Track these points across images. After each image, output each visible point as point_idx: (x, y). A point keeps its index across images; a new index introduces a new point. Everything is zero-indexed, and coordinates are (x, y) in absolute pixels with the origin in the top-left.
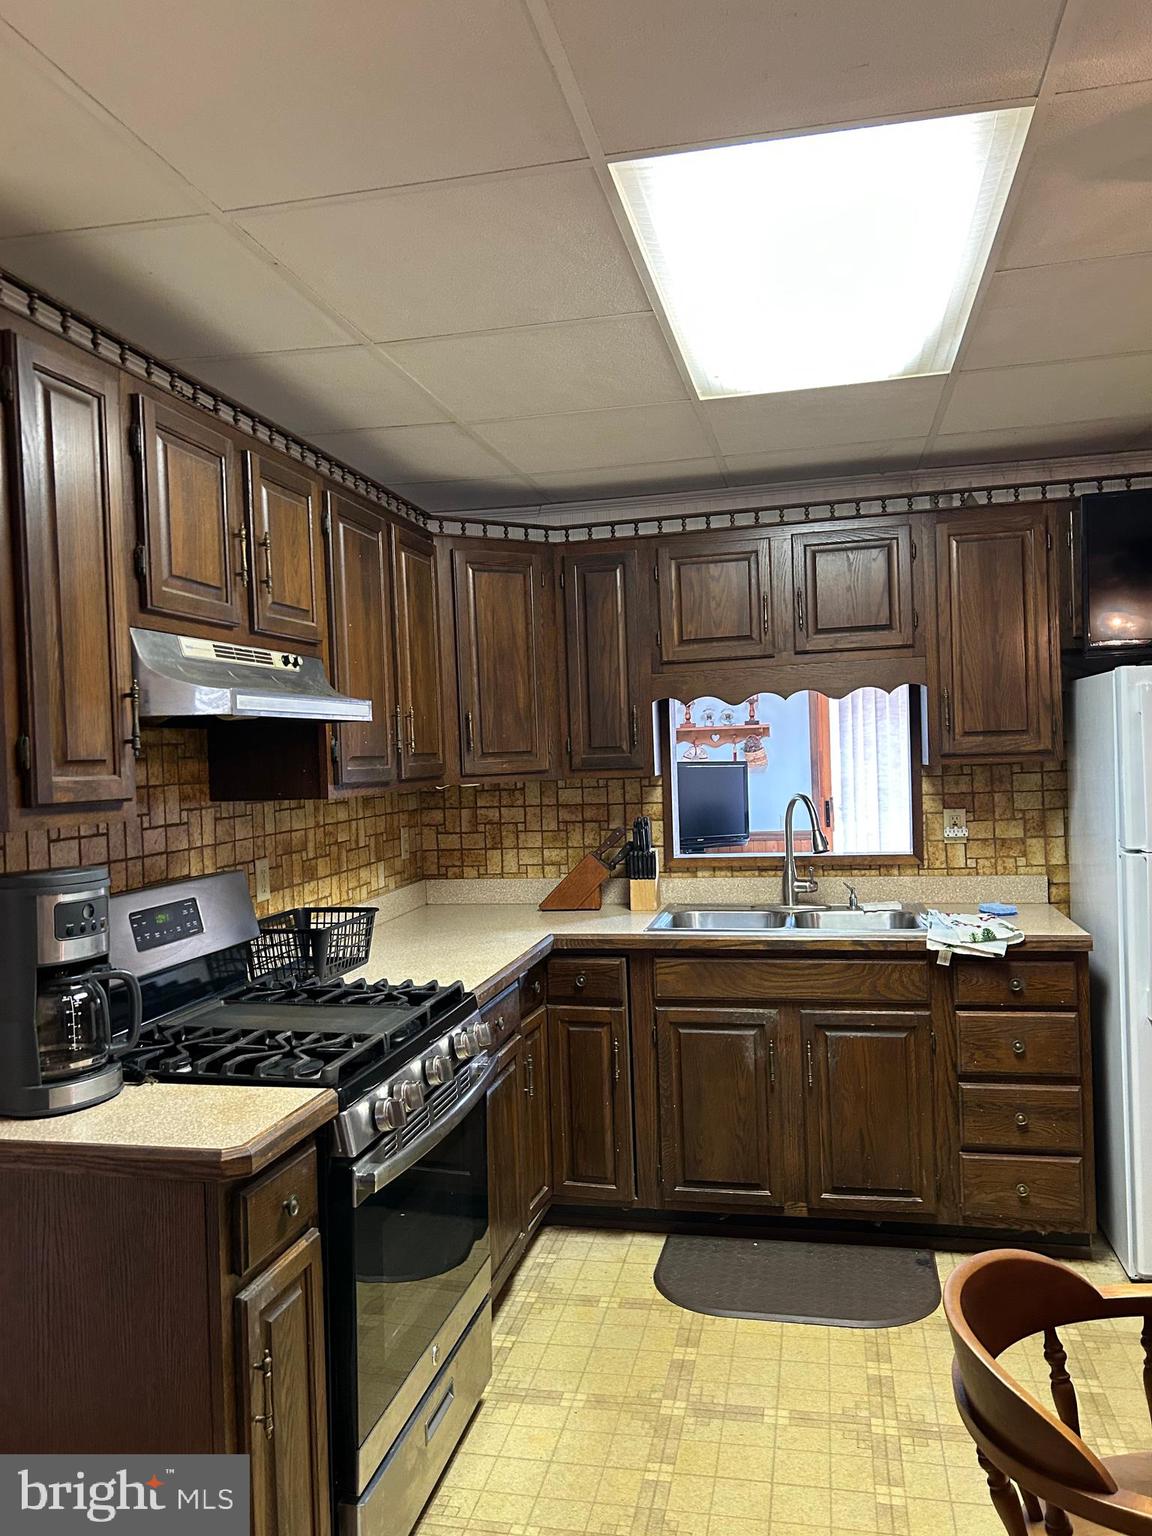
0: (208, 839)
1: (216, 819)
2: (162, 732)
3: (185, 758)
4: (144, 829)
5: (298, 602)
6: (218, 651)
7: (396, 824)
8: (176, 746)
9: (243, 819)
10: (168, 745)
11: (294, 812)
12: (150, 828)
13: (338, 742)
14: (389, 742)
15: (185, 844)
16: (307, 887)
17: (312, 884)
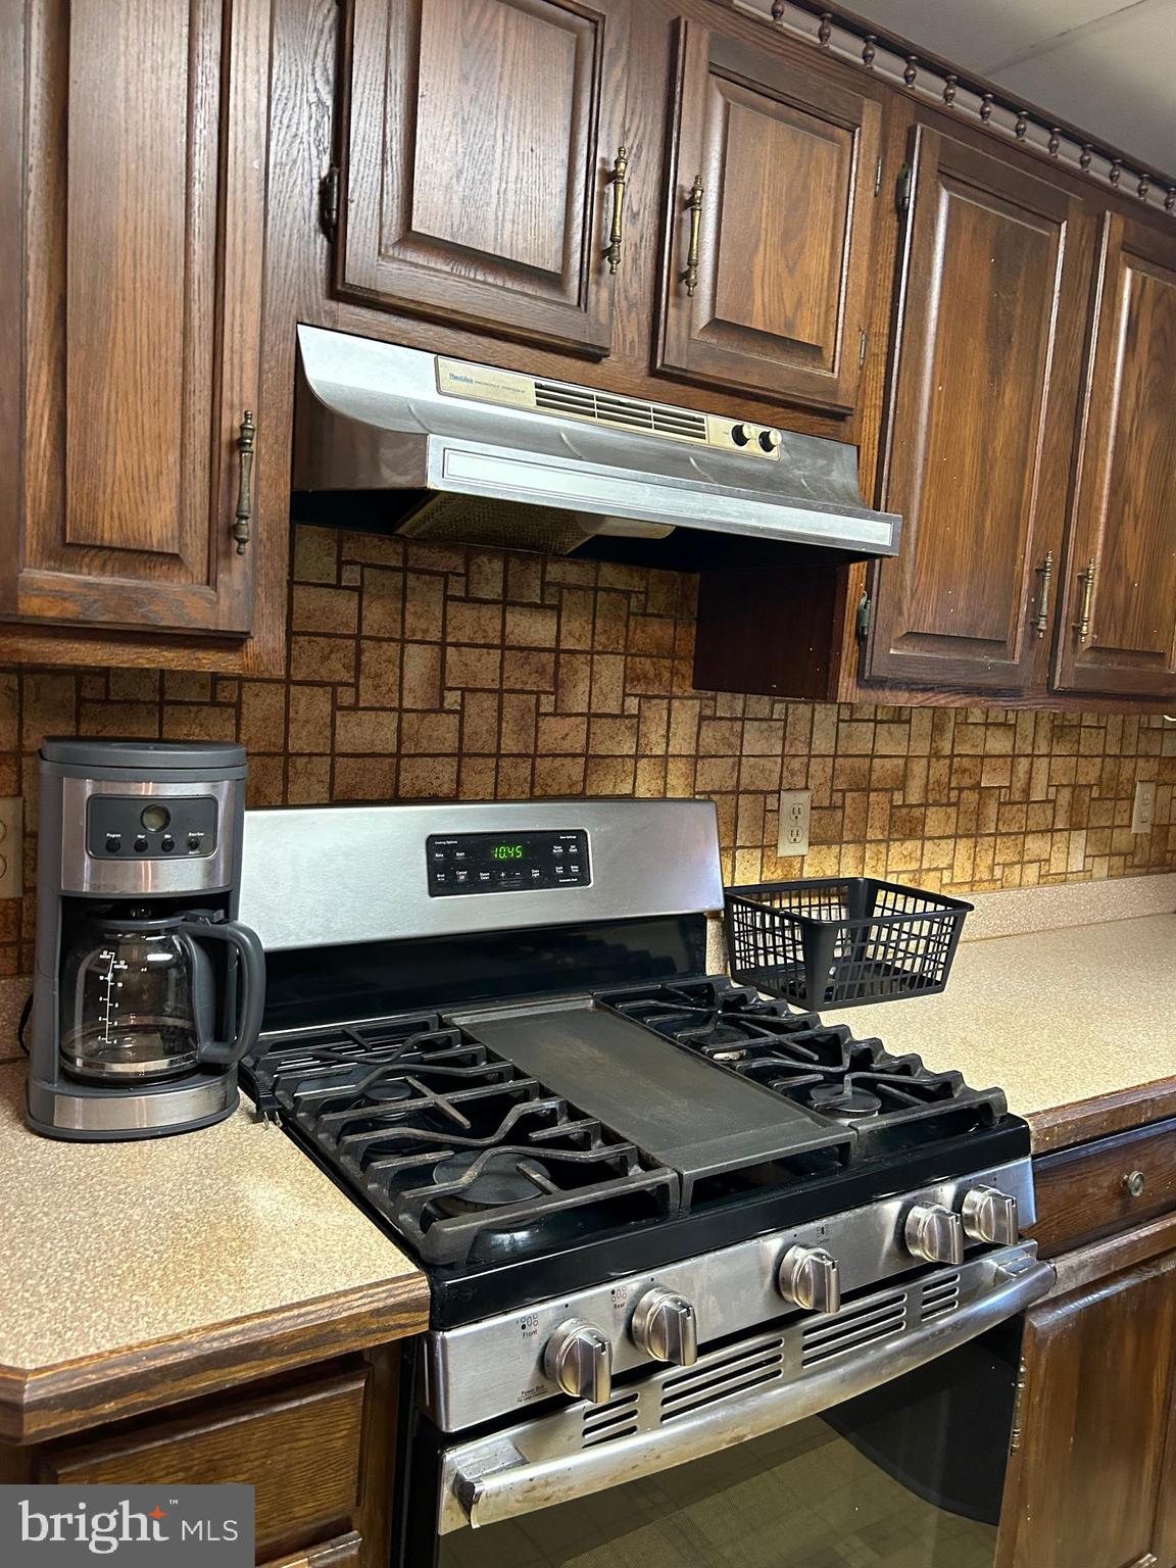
0: (681, 748)
1: (702, 718)
2: (597, 570)
3: (645, 615)
4: (541, 714)
5: (790, 325)
6: (545, 396)
8: (627, 594)
9: (764, 725)
10: (608, 590)
11: (882, 729)
12: (554, 714)
13: (872, 603)
14: (1022, 617)
15: (628, 748)
16: (895, 847)
17: (910, 845)
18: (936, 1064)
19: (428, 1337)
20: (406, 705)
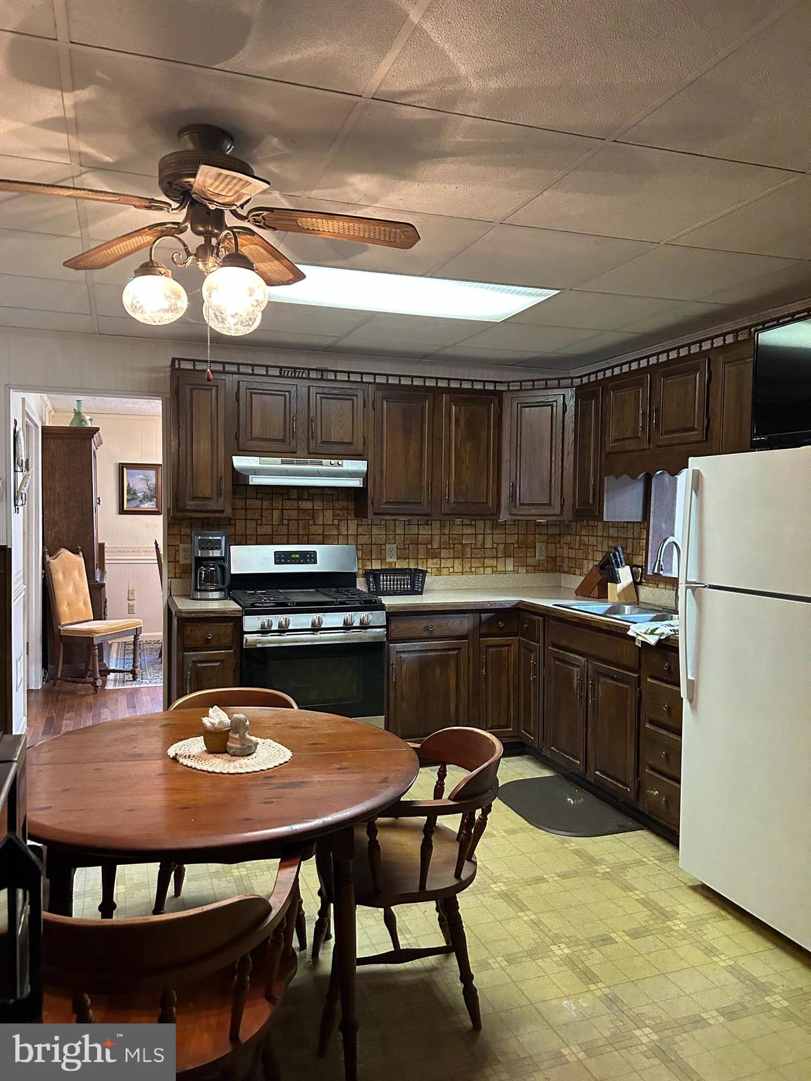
1: (358, 525)
5: (342, 439)
6: (284, 461)
12: (313, 525)
14: (425, 496)
15: (335, 532)
16: (430, 561)
17: (435, 560)
19: (242, 617)
20: (274, 524)
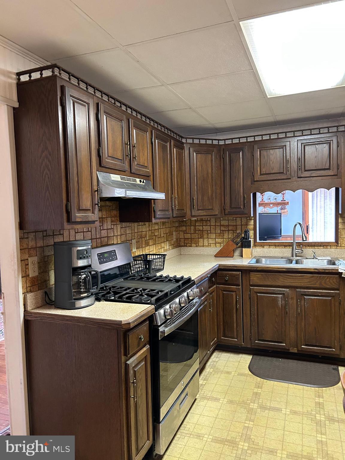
0: (119, 233)
1: (121, 228)
2: (106, 202)
3: (112, 210)
4: (101, 230)
5: (144, 164)
6: (121, 178)
7: (172, 230)
8: (110, 206)
9: (129, 228)
10: (107, 206)
11: (143, 226)
12: (103, 230)
13: (155, 206)
14: (170, 206)
15: (112, 234)
16: (146, 248)
17: (148, 247)
18: (179, 276)
19: (155, 313)
20: (84, 231)
